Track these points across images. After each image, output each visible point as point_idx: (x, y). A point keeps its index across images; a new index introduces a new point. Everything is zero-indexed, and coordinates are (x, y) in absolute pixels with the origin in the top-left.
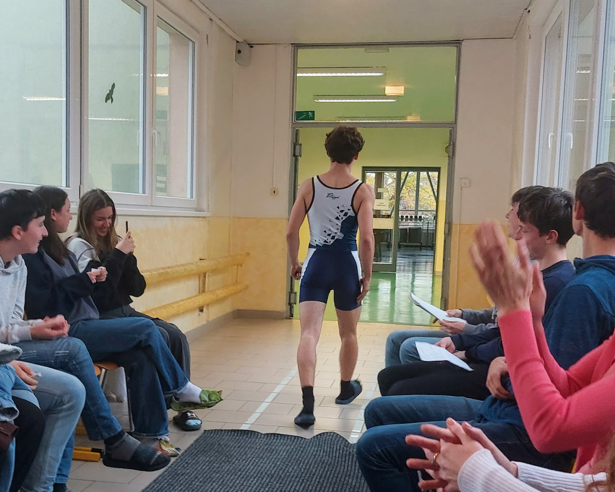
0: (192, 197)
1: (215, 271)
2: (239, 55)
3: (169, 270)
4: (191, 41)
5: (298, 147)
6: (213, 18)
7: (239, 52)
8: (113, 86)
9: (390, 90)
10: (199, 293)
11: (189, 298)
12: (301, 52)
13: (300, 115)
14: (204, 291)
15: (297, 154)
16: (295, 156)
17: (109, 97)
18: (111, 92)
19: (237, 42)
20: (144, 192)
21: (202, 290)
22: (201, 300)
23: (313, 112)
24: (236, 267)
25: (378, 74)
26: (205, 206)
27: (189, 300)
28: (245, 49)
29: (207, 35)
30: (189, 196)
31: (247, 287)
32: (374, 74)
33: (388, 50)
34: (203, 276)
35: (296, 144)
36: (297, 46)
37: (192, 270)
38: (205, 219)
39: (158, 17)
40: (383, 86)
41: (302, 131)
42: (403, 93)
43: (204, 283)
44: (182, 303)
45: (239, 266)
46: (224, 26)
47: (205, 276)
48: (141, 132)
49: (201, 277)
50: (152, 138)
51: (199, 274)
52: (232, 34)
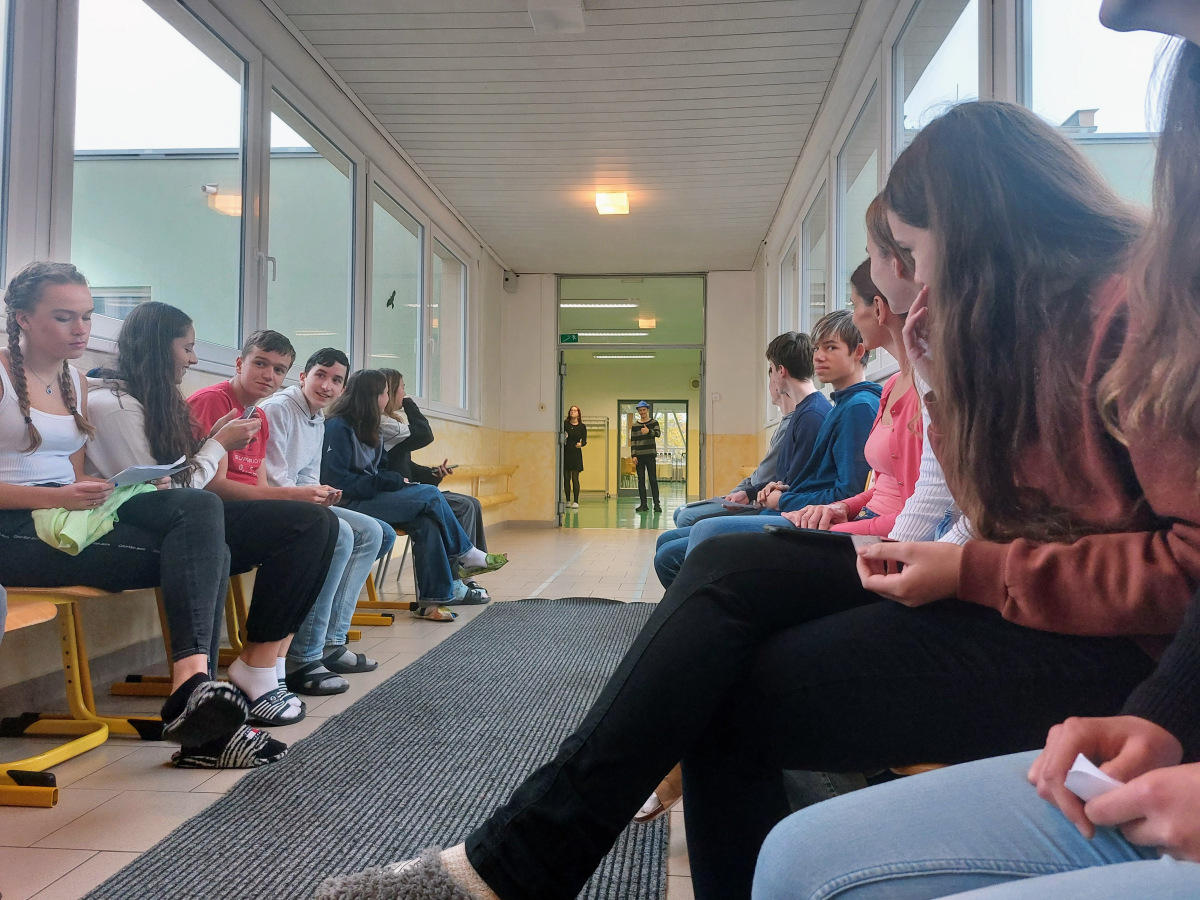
0: (465, 407)
1: (488, 477)
2: (506, 282)
5: (563, 367)
7: (506, 280)
8: (394, 292)
9: (643, 324)
12: (564, 282)
13: (564, 338)
15: (563, 373)
16: (561, 376)
17: (390, 302)
18: (392, 298)
19: (505, 270)
20: (421, 396)
23: (576, 336)
24: (506, 477)
25: (634, 306)
26: (477, 416)
28: (512, 276)
31: (516, 499)
32: (629, 306)
33: (643, 281)
35: (561, 363)
36: (560, 276)
37: (467, 471)
38: (477, 428)
40: (637, 319)
41: (567, 352)
42: (655, 326)
43: (477, 489)
45: (510, 477)
46: (492, 254)
47: (478, 481)
48: (418, 340)
49: (475, 481)
50: (429, 346)
51: (472, 478)
52: (500, 262)
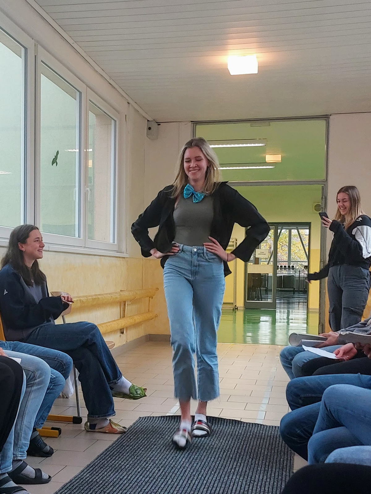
0: (114, 242)
1: (134, 301)
2: (149, 131)
3: (99, 297)
4: (113, 119)
6: (131, 101)
7: (150, 128)
8: (58, 152)
9: (269, 158)
10: (120, 318)
11: (114, 321)
12: (198, 127)
14: (124, 316)
18: (56, 157)
19: (148, 121)
20: (79, 236)
21: (123, 315)
22: (123, 323)
24: (147, 298)
25: (261, 145)
26: (124, 249)
27: (114, 322)
28: (154, 126)
29: (126, 115)
30: (111, 241)
31: (156, 316)
32: (257, 145)
33: (270, 124)
34: (123, 304)
36: (195, 123)
37: (116, 298)
38: (124, 259)
39: (90, 100)
40: (264, 155)
42: (280, 160)
43: (124, 311)
44: (109, 324)
45: (150, 299)
46: (138, 108)
47: (125, 305)
48: (77, 189)
49: (122, 305)
50: (86, 194)
51: (120, 303)
52: (144, 114)
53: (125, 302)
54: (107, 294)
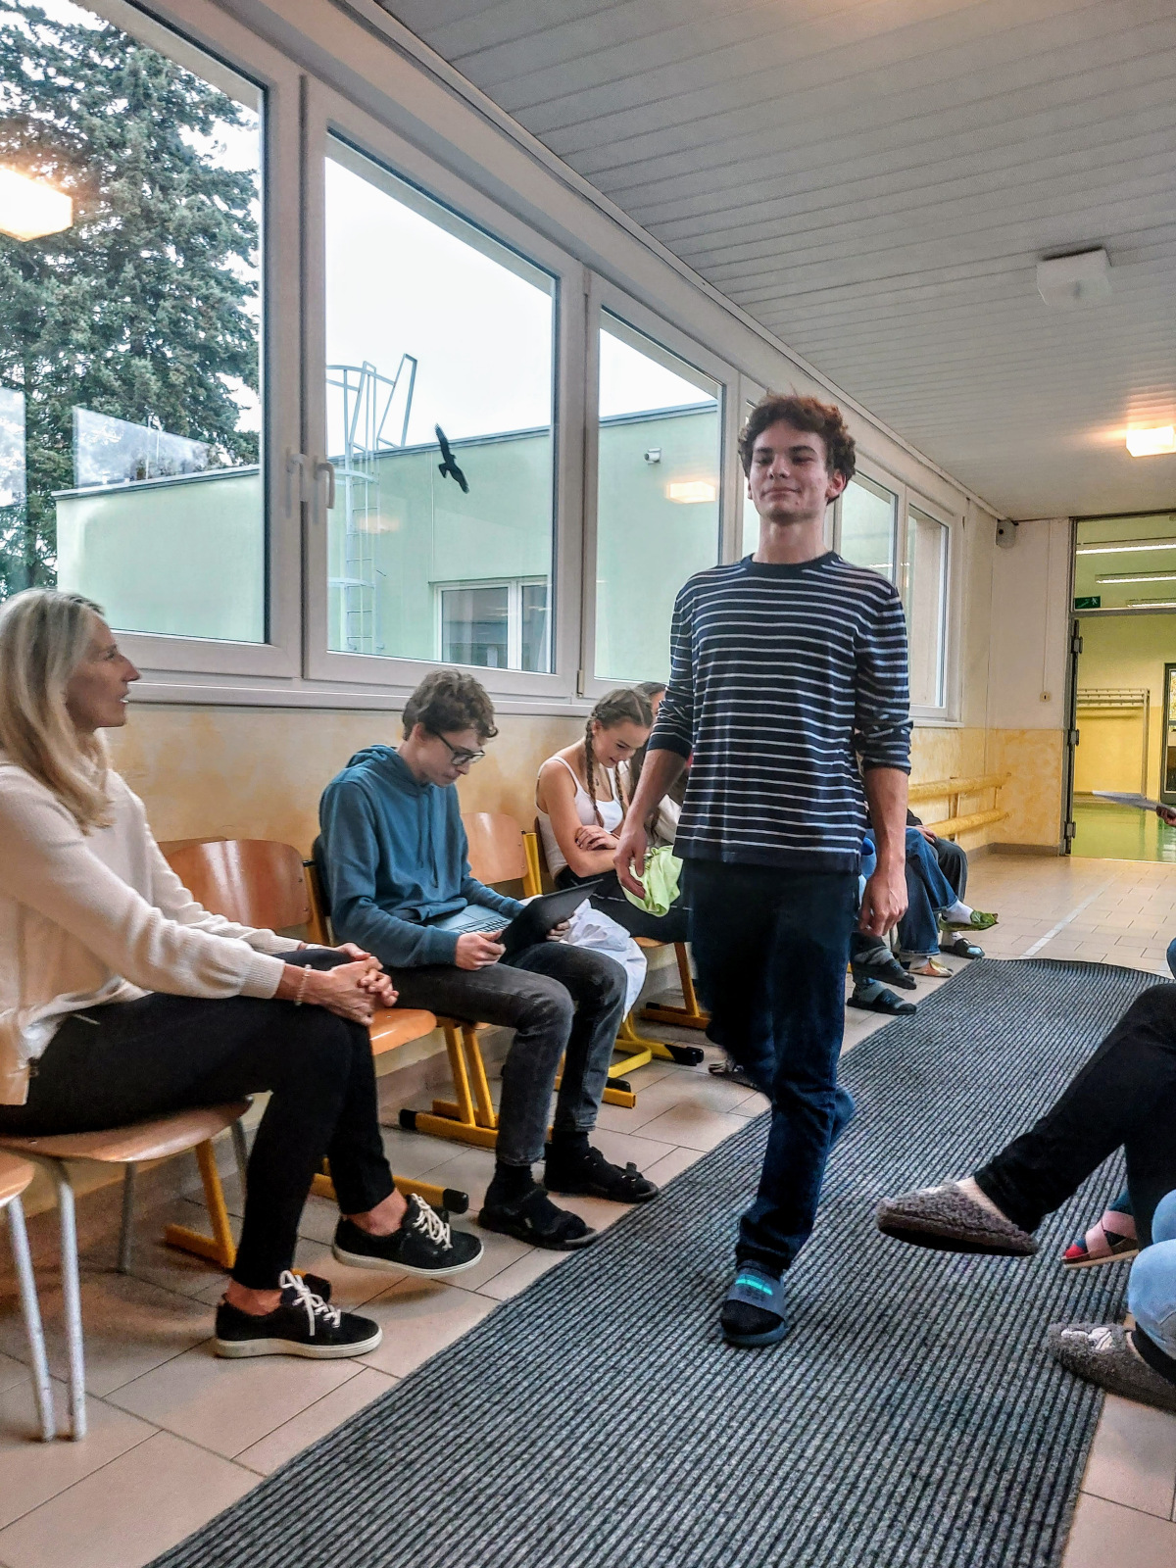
0: (941, 705)
1: (971, 793)
2: (1000, 535)
3: (919, 787)
4: (945, 526)
5: (1077, 642)
6: (971, 496)
7: (1001, 532)
10: (950, 818)
12: (1081, 525)
13: (1079, 602)
14: (955, 816)
15: (1076, 649)
16: (1074, 654)
19: (999, 521)
21: (954, 815)
22: (953, 825)
23: (1098, 598)
24: (993, 789)
26: (957, 717)
27: (942, 824)
28: (1009, 528)
29: (964, 518)
30: (937, 704)
31: (1007, 815)
34: (954, 797)
35: (1074, 638)
36: (1076, 520)
37: (945, 789)
39: (911, 505)
41: (1083, 622)
43: (955, 807)
45: (998, 789)
46: (982, 504)
47: (956, 799)
49: (952, 799)
51: (949, 796)
52: (992, 512)
53: (956, 795)
54: (929, 784)
